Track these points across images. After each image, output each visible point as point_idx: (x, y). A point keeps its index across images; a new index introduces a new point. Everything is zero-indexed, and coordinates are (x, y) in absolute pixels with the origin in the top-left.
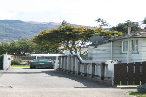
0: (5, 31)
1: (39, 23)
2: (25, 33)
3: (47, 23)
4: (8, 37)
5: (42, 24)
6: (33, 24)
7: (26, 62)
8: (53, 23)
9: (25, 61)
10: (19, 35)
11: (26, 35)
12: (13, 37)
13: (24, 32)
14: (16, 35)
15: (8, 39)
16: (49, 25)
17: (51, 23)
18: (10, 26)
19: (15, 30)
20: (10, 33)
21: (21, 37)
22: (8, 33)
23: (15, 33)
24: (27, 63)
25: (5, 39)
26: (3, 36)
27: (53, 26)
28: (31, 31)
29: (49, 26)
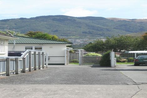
0: (88, 28)
1: (122, 20)
2: (108, 30)
3: (130, 20)
4: (91, 34)
5: (125, 20)
6: (116, 21)
7: (125, 60)
8: (135, 19)
9: (124, 58)
10: (102, 32)
11: (109, 32)
12: (96, 34)
13: (106, 29)
14: (99, 32)
15: (91, 36)
16: (132, 21)
17: (134, 19)
18: (93, 23)
19: (98, 27)
20: (93, 30)
21: (104, 34)
22: (91, 30)
23: (98, 30)
24: (127, 60)
25: (88, 36)
26: (86, 33)
27: (136, 23)
28: (114, 28)
29: (132, 23)
